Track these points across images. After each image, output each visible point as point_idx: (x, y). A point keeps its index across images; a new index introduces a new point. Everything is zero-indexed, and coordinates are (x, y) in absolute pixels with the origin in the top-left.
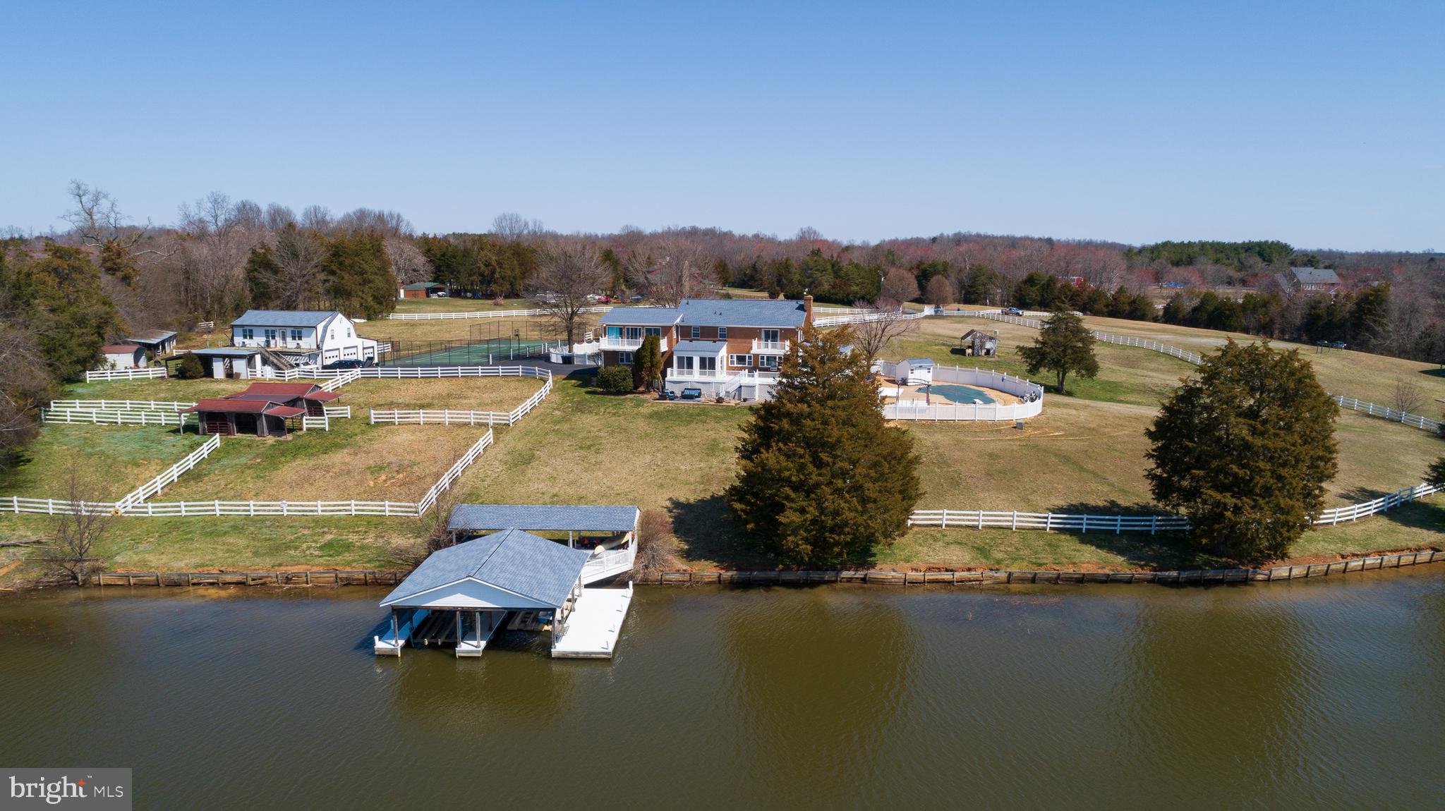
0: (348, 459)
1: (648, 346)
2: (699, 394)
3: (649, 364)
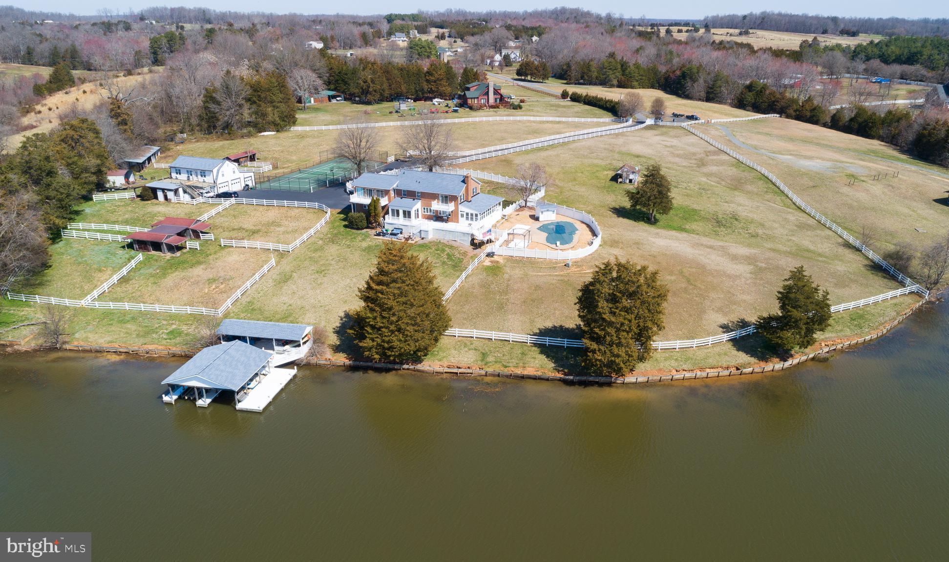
0: (200, 273)
1: (373, 204)
2: (401, 232)
3: (374, 214)
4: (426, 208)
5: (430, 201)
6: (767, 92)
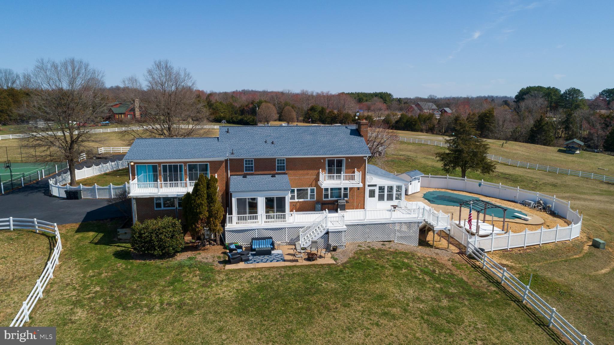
1: (204, 190)
2: (273, 244)
3: (207, 214)
4: (296, 189)
5: (307, 174)
6: (327, 111)
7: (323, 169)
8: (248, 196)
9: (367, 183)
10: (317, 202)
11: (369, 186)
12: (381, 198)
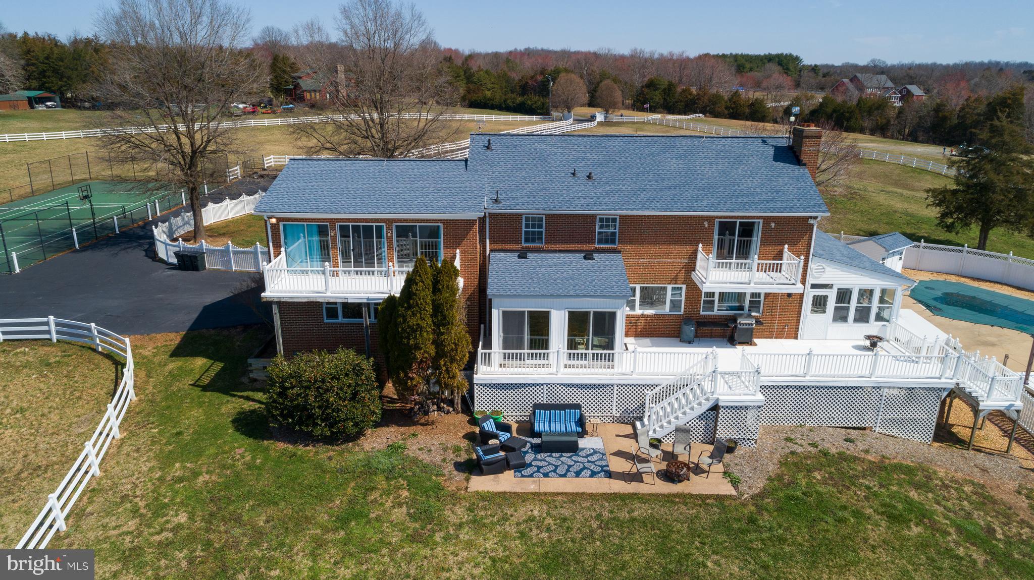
1: (425, 295)
2: (581, 422)
3: (432, 350)
4: (638, 287)
5: (668, 254)
6: (679, 90)
7: (708, 243)
8: (528, 306)
9: (810, 280)
10: (687, 319)
11: (814, 286)
12: (841, 316)
